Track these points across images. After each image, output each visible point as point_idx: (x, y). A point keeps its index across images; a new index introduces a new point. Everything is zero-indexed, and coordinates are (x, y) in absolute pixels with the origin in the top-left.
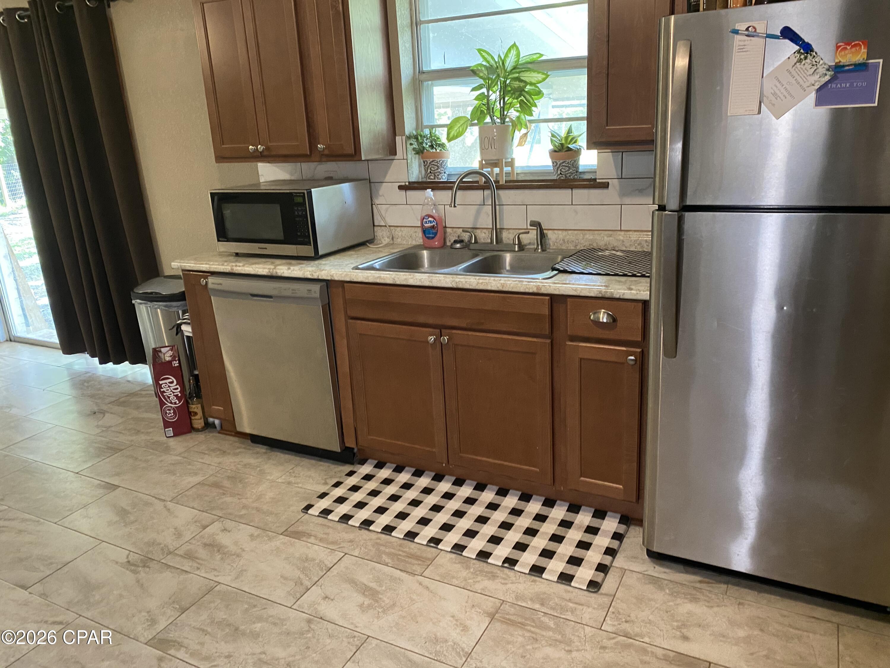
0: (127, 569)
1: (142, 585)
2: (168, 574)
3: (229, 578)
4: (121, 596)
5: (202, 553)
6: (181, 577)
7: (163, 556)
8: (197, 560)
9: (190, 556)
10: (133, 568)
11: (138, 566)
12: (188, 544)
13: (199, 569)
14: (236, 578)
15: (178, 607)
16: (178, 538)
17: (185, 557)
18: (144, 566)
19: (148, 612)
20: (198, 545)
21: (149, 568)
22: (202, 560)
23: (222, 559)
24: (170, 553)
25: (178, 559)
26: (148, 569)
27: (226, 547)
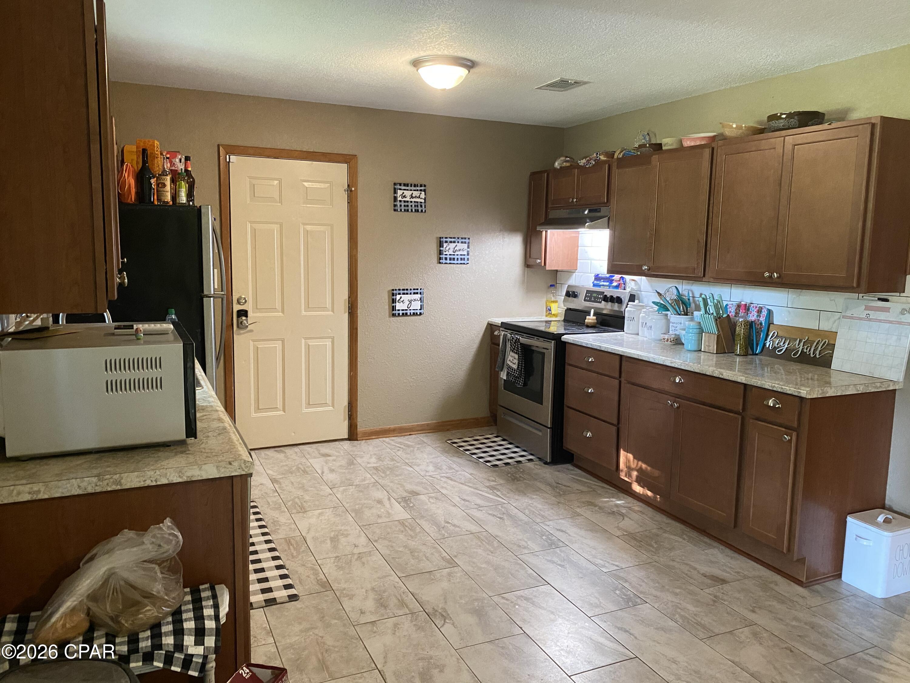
0: (448, 615)
1: (444, 599)
2: (424, 598)
3: (392, 578)
4: (461, 598)
5: (393, 602)
6: (417, 592)
7: (419, 614)
8: (400, 598)
9: (402, 604)
10: (444, 614)
11: (440, 613)
12: (395, 614)
13: (403, 592)
14: (388, 576)
15: (432, 576)
16: (398, 624)
17: (406, 605)
18: (436, 611)
19: (450, 581)
20: (390, 610)
21: (433, 608)
22: (396, 597)
23: (384, 592)
24: (412, 613)
25: (411, 607)
26: (435, 608)
27: (375, 599)
